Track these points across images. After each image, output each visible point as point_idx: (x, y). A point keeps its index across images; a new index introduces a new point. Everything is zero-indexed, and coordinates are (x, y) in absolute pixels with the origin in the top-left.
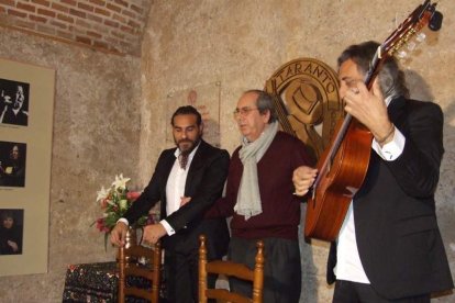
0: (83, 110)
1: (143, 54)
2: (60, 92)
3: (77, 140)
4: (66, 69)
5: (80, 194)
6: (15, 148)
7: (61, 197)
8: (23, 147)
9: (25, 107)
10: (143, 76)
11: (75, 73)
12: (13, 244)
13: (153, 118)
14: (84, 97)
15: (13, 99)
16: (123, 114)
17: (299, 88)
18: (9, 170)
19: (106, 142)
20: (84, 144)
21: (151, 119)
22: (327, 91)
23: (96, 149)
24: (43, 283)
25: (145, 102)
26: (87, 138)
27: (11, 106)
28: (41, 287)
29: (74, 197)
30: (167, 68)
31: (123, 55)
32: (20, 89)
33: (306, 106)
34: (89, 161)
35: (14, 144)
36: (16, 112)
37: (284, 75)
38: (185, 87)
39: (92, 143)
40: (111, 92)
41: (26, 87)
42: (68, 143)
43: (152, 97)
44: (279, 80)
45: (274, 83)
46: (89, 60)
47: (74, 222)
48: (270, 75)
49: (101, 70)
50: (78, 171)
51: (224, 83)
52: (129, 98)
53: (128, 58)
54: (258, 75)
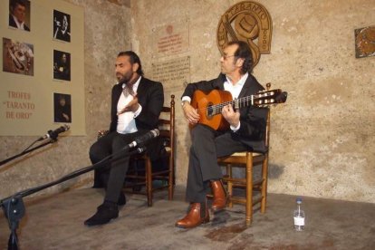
0: (100, 36)
1: (132, 6)
2: (87, 24)
3: (98, 55)
4: (89, 10)
5: (100, 89)
6: (64, 56)
7: (91, 90)
8: (68, 56)
9: (69, 30)
10: (133, 20)
11: (95, 13)
12: (65, 116)
13: (141, 45)
14: (100, 28)
15: (61, 24)
16: (122, 42)
17: (244, 18)
18: (61, 69)
19: (113, 59)
20: (102, 58)
21: (140, 46)
22: (261, 18)
23: (107, 62)
24: (83, 142)
25: (135, 35)
26: (103, 55)
27: (61, 28)
28: (82, 145)
29: (97, 91)
30: (149, 13)
31: (121, 5)
32: (65, 17)
33: (248, 28)
34: (105, 69)
35: (62, 53)
36: (64, 32)
37: (233, 11)
38: (164, 24)
39: (105, 58)
40: (115, 28)
41: (68, 17)
42: (92, 56)
43: (139, 33)
44: (230, 14)
45: (227, 17)
46: (102, 4)
47: (98, 106)
48: (223, 13)
49: (109, 12)
50: (99, 74)
51: (191, 19)
52: (125, 33)
53: (123, 7)
54: (215, 13)
